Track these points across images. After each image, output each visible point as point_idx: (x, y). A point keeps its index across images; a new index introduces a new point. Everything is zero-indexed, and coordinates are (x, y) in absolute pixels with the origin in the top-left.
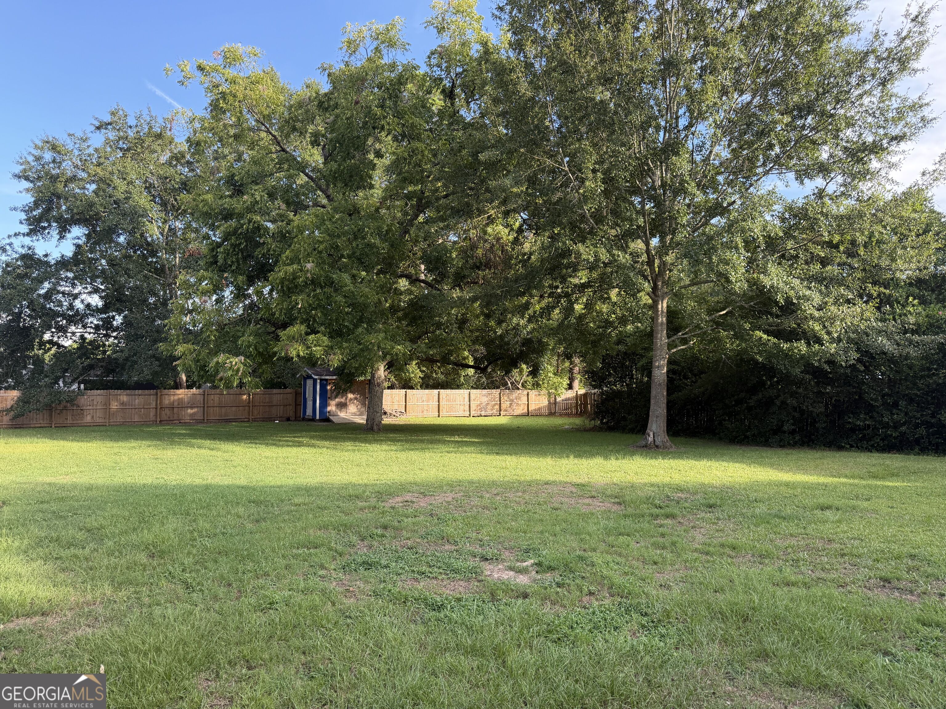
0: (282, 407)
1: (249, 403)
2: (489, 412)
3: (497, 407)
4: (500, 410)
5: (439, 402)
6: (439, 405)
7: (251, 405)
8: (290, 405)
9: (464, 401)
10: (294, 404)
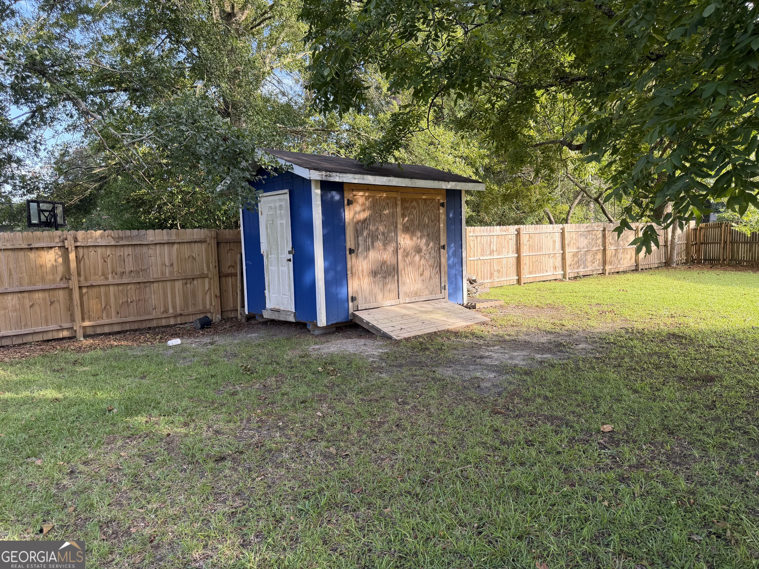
0: (178, 285)
1: (67, 277)
2: (589, 269)
3: (599, 256)
4: (604, 263)
5: (518, 251)
6: (518, 259)
7: (74, 284)
8: (203, 277)
9: (554, 248)
10: (214, 272)
